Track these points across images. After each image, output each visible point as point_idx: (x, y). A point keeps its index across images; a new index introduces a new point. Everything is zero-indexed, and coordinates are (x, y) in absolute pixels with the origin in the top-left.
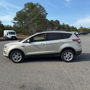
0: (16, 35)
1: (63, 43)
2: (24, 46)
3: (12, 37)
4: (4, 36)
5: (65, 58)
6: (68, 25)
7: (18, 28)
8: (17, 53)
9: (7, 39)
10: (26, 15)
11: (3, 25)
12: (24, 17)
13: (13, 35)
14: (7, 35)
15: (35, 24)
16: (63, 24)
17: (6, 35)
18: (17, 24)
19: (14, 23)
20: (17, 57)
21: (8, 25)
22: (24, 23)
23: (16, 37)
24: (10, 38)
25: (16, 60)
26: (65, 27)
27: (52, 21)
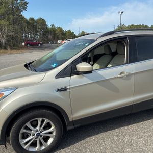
2: (65, 89)
6: (60, 29)
8: (40, 120)
16: (53, 25)
20: (38, 135)
25: (34, 144)
26: (57, 32)
27: (32, 19)
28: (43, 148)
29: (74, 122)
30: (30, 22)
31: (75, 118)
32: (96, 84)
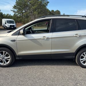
0: (15, 24)
1: (81, 37)
3: (10, 26)
4: (3, 24)
5: (82, 61)
7: (18, 17)
8: (4, 52)
9: (6, 28)
10: (26, 3)
11: (2, 13)
12: (24, 5)
13: (12, 24)
14: (6, 23)
15: (35, 13)
17: (4, 24)
18: (17, 12)
19: (14, 11)
20: (3, 58)
21: (8, 14)
22: (24, 12)
23: (15, 26)
24: (8, 27)
25: (2, 62)
27: (53, 11)
28: (5, 64)
29: (19, 56)
30: (52, 12)
31: (19, 54)
32: (30, 41)
